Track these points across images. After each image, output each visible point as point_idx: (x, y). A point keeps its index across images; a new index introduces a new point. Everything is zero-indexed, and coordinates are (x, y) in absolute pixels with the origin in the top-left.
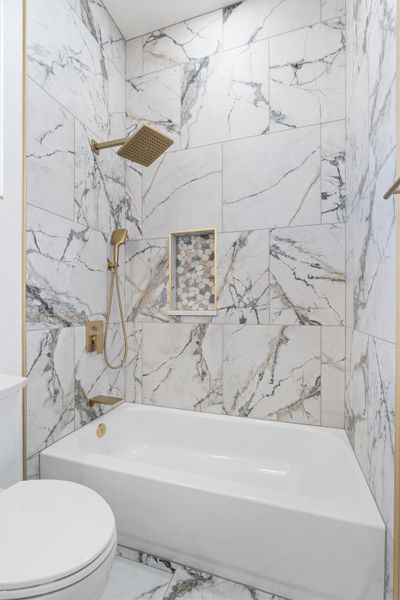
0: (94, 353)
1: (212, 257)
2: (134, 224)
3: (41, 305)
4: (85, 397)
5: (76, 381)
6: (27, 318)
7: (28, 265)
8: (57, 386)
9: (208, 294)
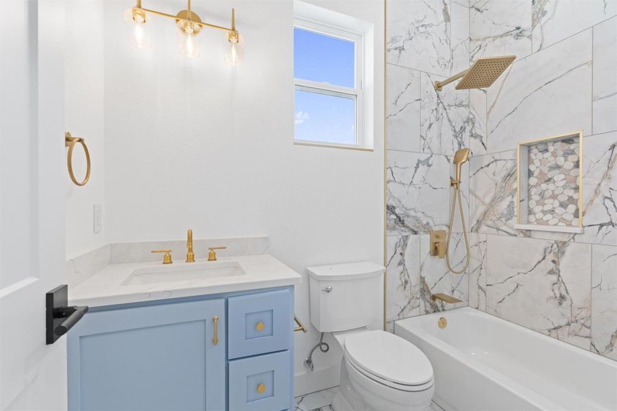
0: (437, 257)
1: (577, 165)
2: (478, 140)
3: (396, 218)
4: (429, 292)
5: (421, 277)
6: (387, 227)
7: (388, 192)
8: (407, 278)
9: (572, 208)
